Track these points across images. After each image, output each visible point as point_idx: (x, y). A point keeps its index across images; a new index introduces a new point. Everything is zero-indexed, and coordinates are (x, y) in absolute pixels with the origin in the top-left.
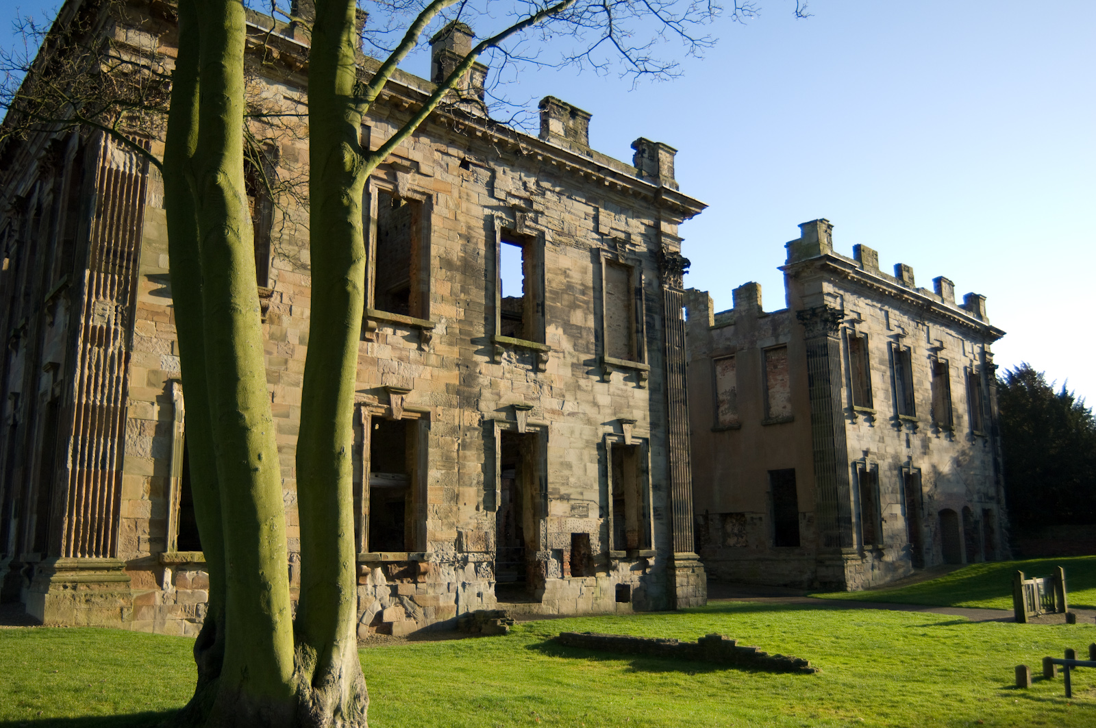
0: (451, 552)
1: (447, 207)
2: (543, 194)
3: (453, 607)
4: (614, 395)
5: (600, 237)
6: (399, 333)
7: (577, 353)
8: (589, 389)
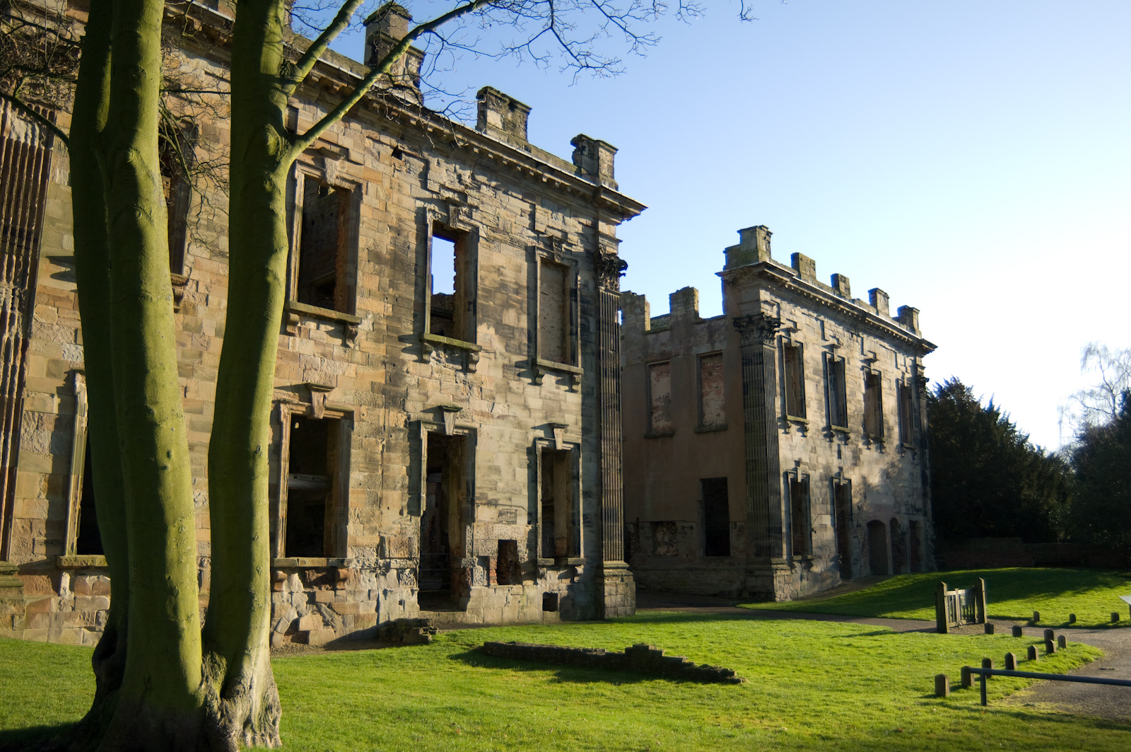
0: (373, 558)
1: (377, 197)
2: (479, 188)
3: (373, 615)
4: (545, 398)
5: (536, 235)
6: (323, 327)
7: (509, 354)
8: (521, 391)
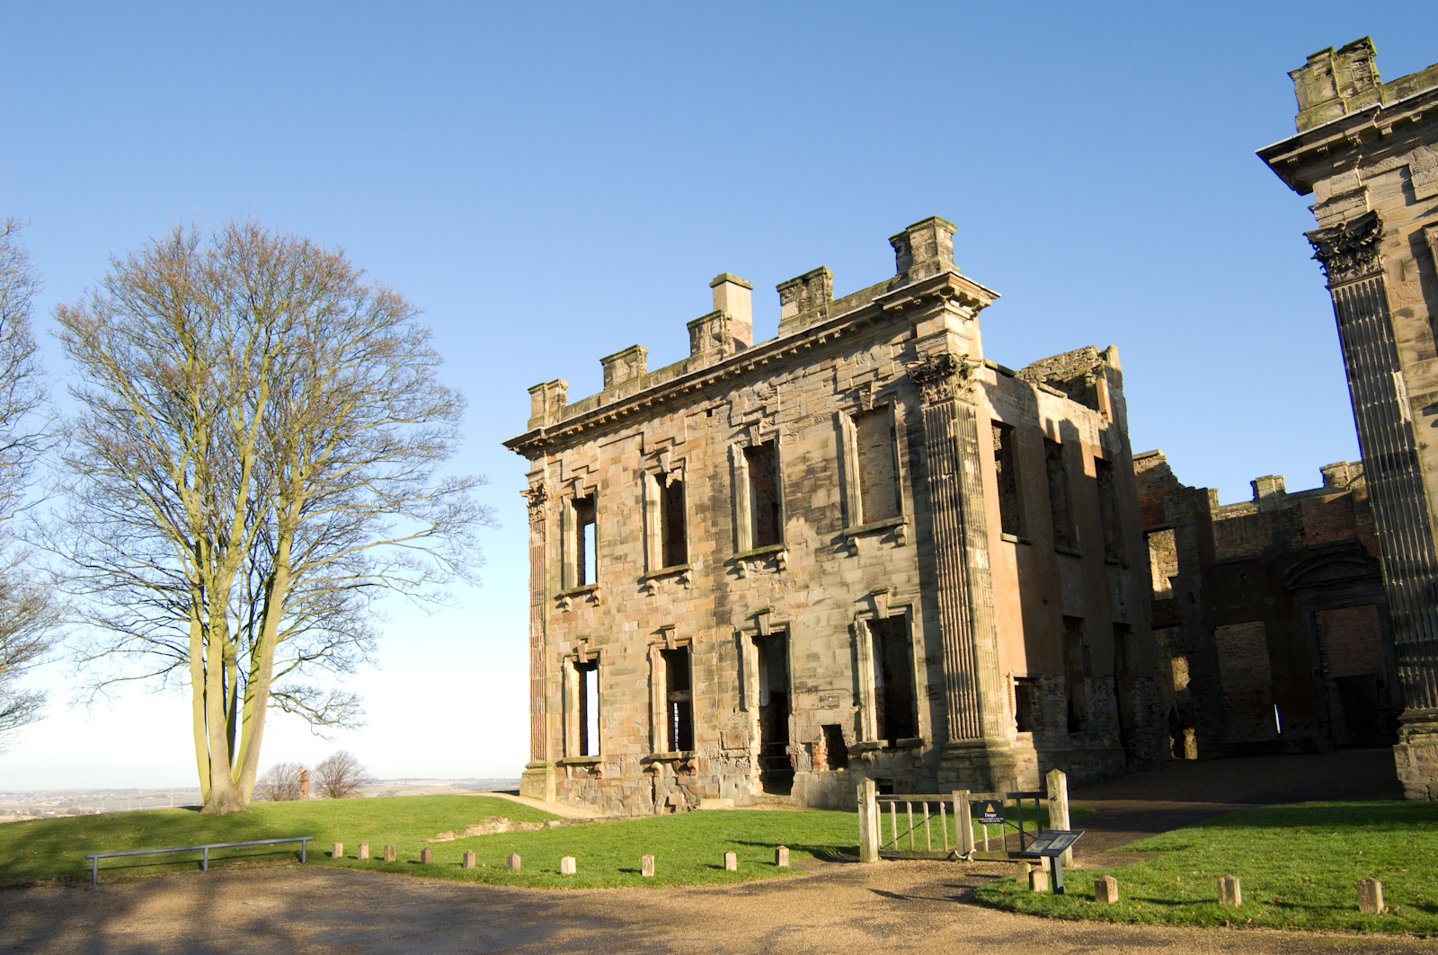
1: (698, 459)
3: (716, 795)
4: (866, 566)
6: (672, 580)
7: (820, 537)
8: (836, 569)
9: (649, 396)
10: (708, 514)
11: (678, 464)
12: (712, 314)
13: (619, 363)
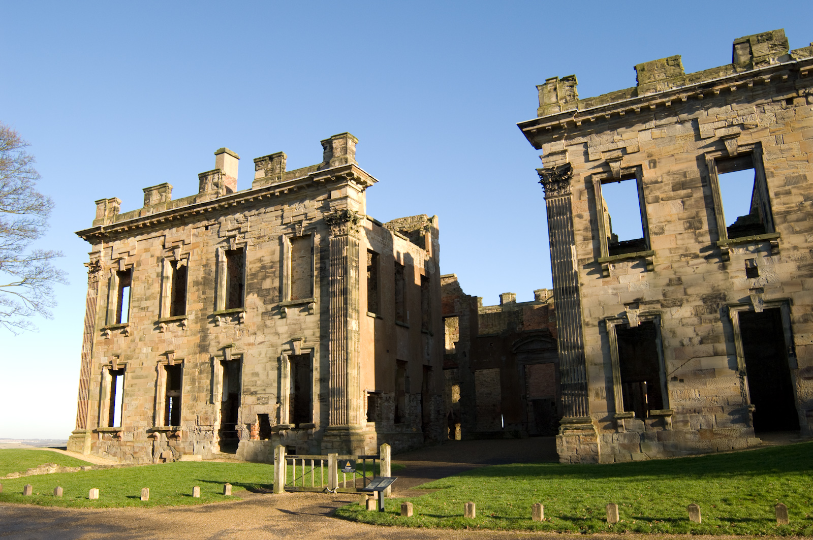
1: (198, 254)
3: (191, 453)
4: (290, 325)
5: (284, 227)
7: (265, 306)
8: (273, 325)
9: (170, 214)
10: (200, 287)
11: (185, 256)
12: (214, 171)
13: (155, 192)
